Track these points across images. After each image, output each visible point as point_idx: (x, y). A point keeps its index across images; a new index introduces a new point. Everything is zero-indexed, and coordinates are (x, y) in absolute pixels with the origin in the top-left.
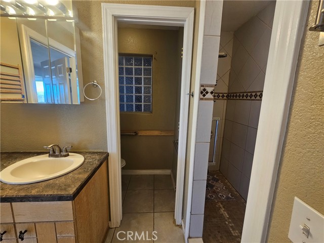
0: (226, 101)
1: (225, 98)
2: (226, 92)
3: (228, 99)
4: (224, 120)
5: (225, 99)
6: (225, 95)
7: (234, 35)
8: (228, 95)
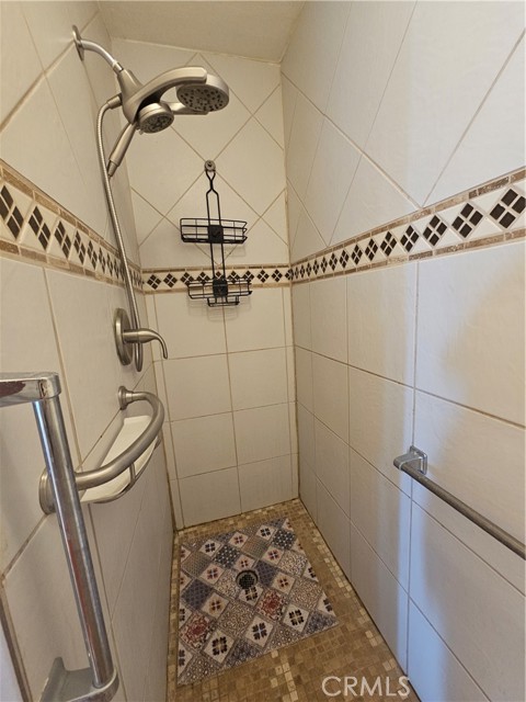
0: (287, 290)
1: (284, 280)
2: (286, 261)
3: (294, 283)
4: (291, 349)
5: (287, 285)
6: (283, 271)
7: (282, 73)
8: (291, 271)
